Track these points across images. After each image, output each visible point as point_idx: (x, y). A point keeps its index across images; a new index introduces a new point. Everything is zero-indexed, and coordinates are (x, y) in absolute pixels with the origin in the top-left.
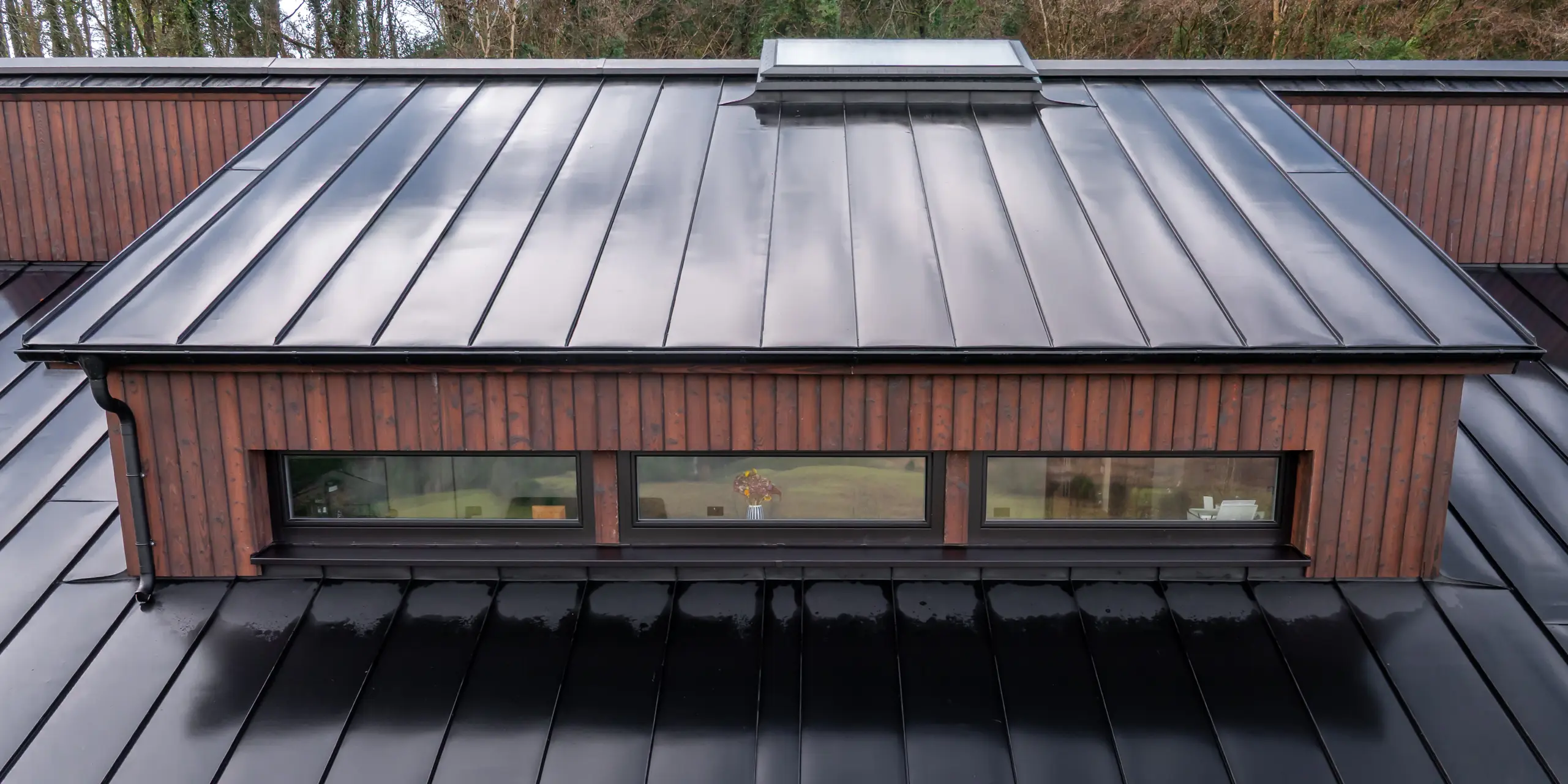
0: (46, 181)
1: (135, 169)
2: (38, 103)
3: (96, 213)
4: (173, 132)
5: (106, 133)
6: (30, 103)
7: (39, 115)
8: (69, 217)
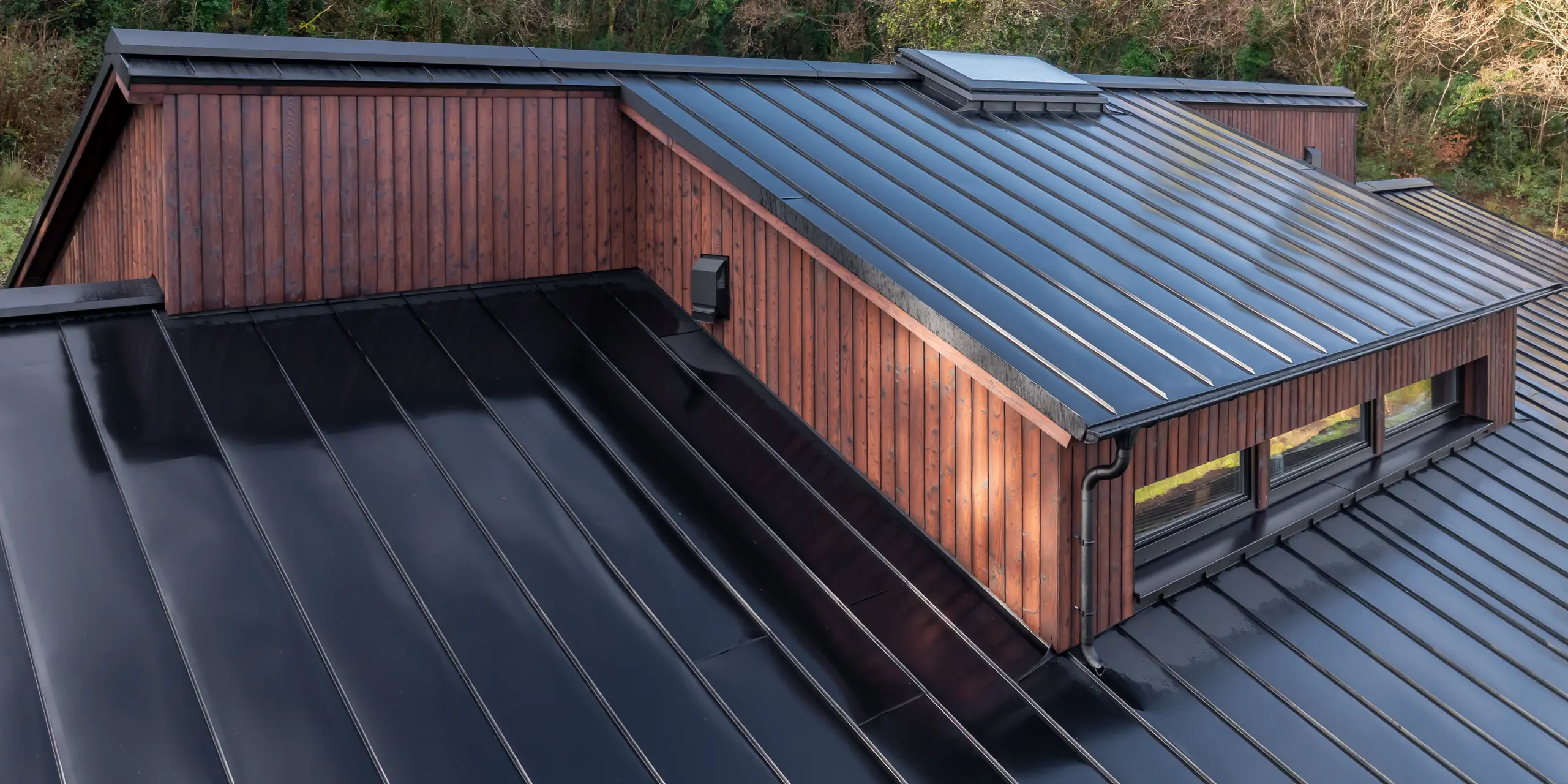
0: (289, 197)
1: (404, 178)
2: (291, 97)
3: (350, 235)
4: (453, 131)
5: (373, 135)
6: (279, 98)
7: (290, 113)
8: (313, 243)
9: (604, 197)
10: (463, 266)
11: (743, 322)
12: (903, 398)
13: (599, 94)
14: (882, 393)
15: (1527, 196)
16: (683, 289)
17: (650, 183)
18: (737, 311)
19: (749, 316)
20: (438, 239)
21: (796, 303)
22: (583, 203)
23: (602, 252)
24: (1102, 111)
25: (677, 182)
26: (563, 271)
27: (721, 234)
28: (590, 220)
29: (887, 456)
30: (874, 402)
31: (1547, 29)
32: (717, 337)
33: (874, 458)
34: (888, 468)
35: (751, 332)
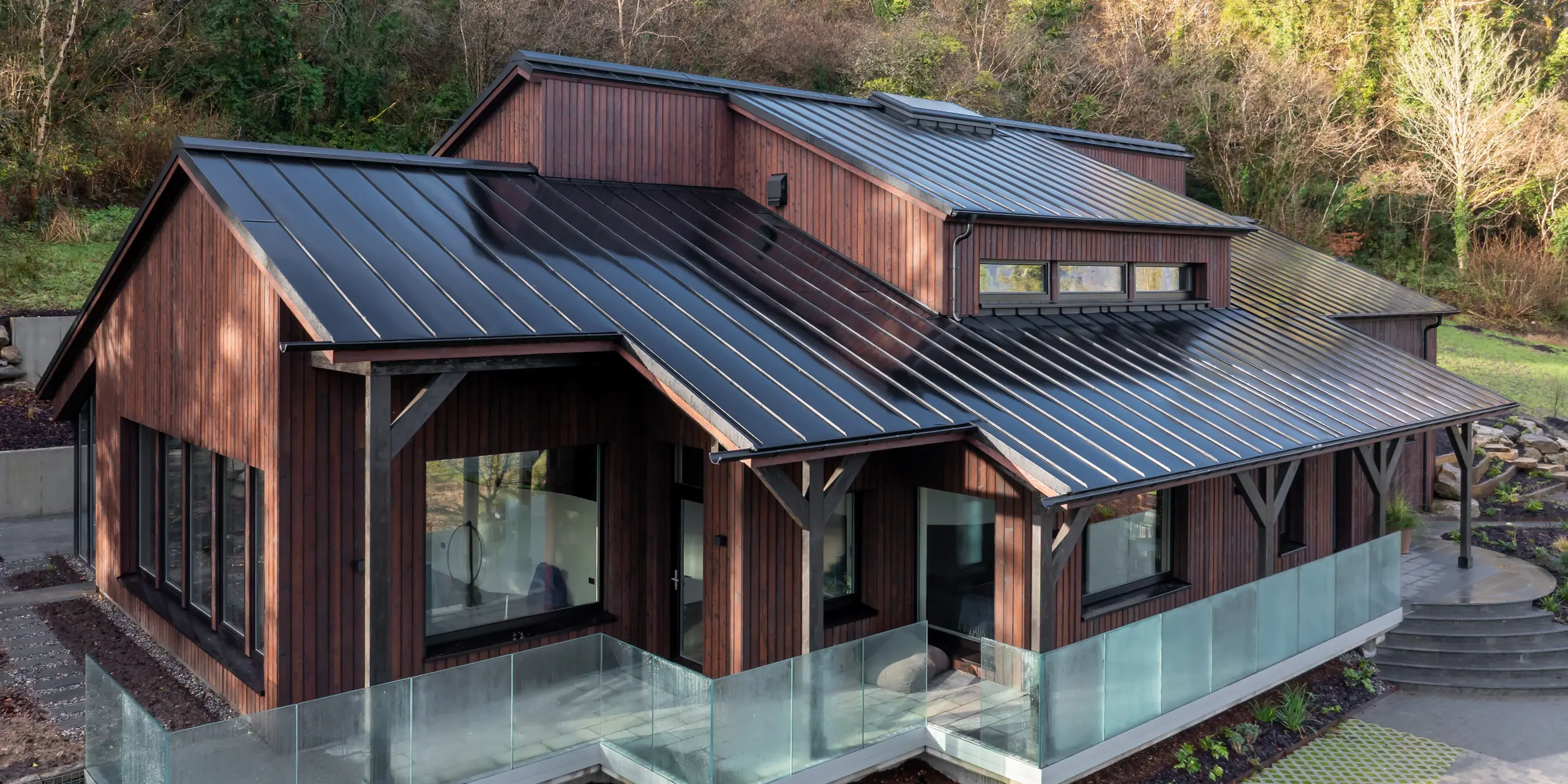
0: (587, 131)
1: (632, 129)
2: (588, 84)
4: (653, 108)
5: (620, 106)
6: (584, 83)
7: (588, 91)
8: (596, 154)
9: (719, 149)
10: (656, 174)
11: (794, 204)
12: (875, 222)
13: (717, 97)
14: (865, 222)
15: (1406, 282)
16: (761, 194)
17: (743, 144)
18: (791, 199)
19: (798, 200)
20: (645, 160)
21: (823, 189)
22: (709, 152)
23: (718, 178)
24: (993, 135)
25: (758, 141)
26: (700, 185)
27: (783, 163)
28: (712, 161)
29: (867, 250)
30: (861, 227)
31: (1423, 141)
32: (780, 214)
33: (861, 252)
34: (867, 255)
35: (798, 209)
